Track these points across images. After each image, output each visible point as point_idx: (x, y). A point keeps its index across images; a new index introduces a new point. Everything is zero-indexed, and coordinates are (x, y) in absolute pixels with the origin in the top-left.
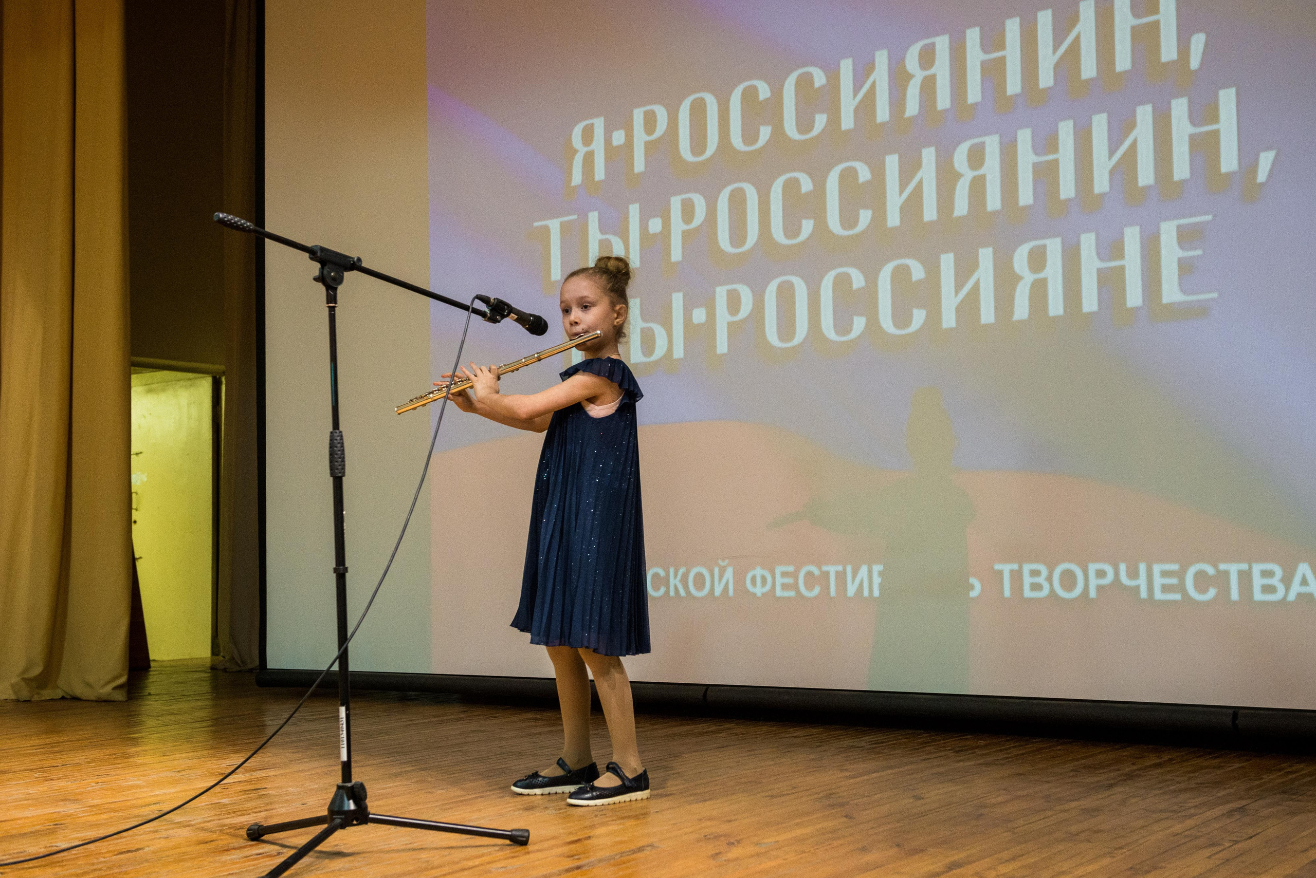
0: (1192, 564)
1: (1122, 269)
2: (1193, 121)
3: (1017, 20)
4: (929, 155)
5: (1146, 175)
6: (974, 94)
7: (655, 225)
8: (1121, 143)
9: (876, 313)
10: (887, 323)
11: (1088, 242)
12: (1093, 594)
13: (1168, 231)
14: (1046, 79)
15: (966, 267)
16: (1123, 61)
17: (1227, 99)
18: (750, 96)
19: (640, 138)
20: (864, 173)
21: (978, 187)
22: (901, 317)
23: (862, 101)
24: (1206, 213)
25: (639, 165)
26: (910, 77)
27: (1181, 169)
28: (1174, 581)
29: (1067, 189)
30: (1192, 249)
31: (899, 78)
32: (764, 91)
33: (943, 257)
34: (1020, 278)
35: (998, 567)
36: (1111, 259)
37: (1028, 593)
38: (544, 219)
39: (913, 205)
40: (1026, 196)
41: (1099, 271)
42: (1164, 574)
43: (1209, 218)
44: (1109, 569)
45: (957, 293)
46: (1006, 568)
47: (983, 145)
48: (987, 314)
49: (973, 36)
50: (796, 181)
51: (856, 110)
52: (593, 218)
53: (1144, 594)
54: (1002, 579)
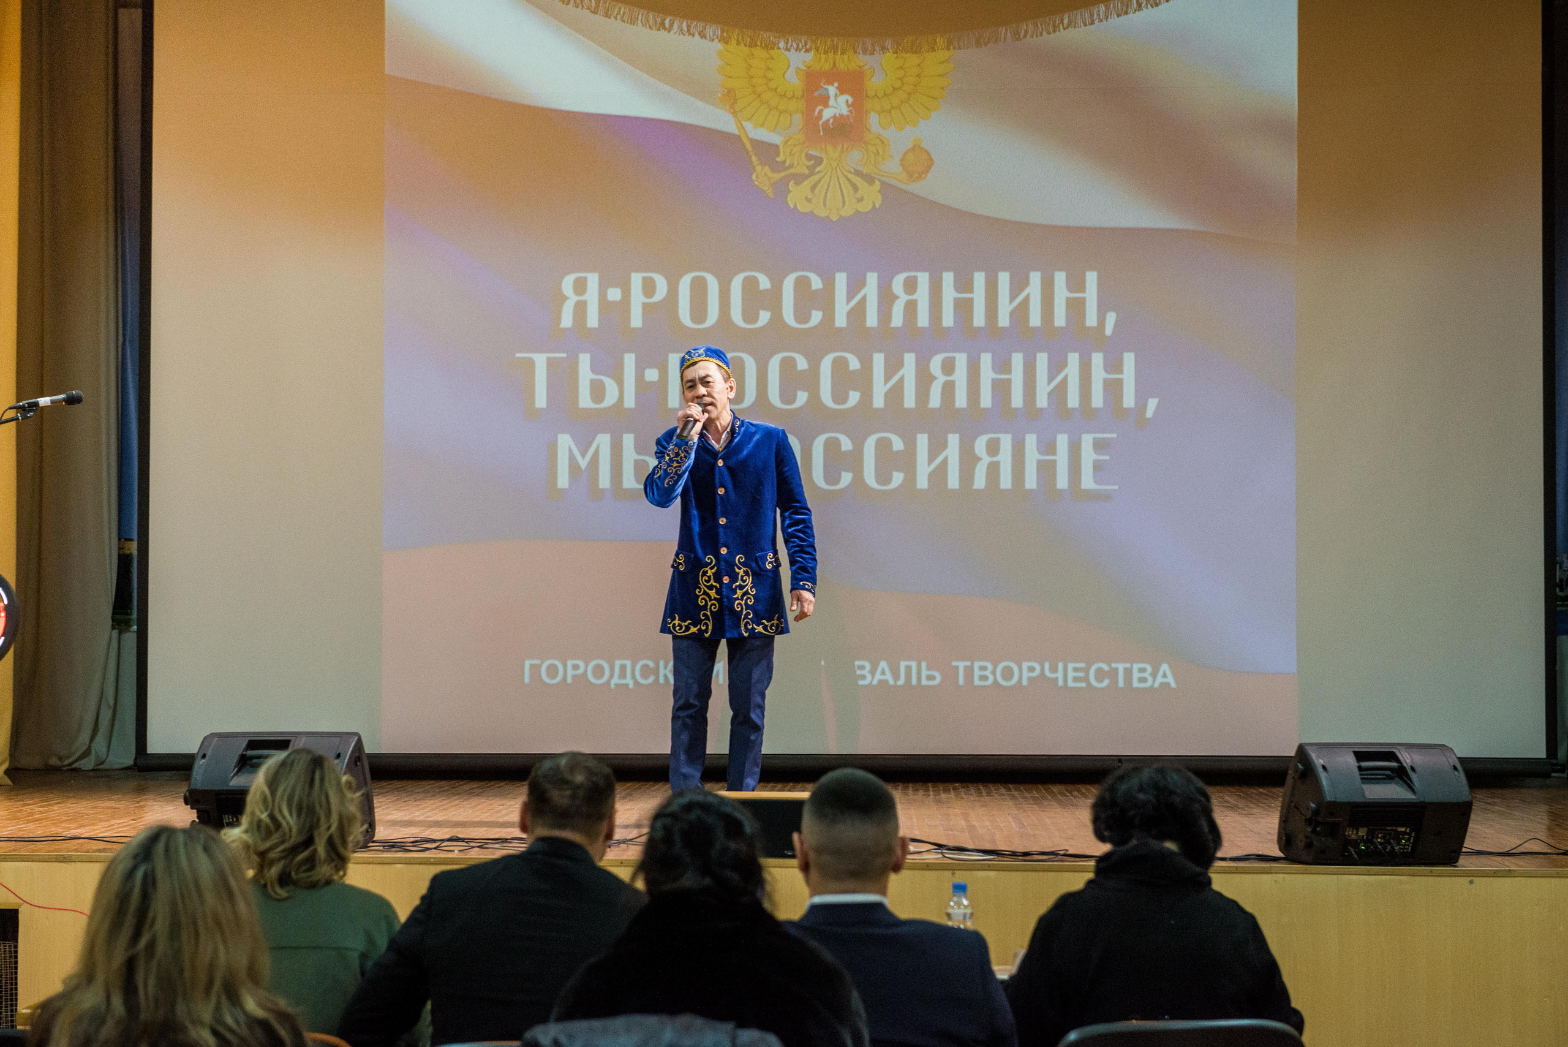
0: (1093, 663)
1: (1054, 462)
2: (1107, 368)
3: (983, 274)
4: (910, 359)
5: (1073, 400)
6: (948, 319)
7: (652, 375)
8: (1057, 375)
9: (861, 471)
10: (870, 477)
11: (1031, 440)
12: (1025, 683)
13: (1087, 441)
14: (1004, 321)
15: (937, 447)
16: (1060, 319)
17: (1129, 359)
18: (750, 285)
19: (637, 299)
20: (854, 364)
21: (949, 389)
22: (883, 476)
23: (852, 309)
24: (1111, 432)
25: (636, 320)
26: (897, 297)
27: (1097, 400)
28: (1081, 674)
29: (1017, 400)
30: (1103, 454)
31: (886, 298)
32: (764, 283)
33: (919, 436)
34: (979, 459)
35: (954, 664)
36: (1048, 454)
37: (977, 682)
38: (533, 352)
39: (895, 394)
40: (986, 400)
41: (1038, 461)
42: (1076, 670)
43: (1114, 436)
44: (1037, 666)
45: (930, 463)
46: (962, 665)
47: (954, 358)
48: (953, 481)
49: (948, 278)
50: (793, 360)
51: (849, 314)
52: (585, 361)
53: (1061, 683)
54: (958, 672)
